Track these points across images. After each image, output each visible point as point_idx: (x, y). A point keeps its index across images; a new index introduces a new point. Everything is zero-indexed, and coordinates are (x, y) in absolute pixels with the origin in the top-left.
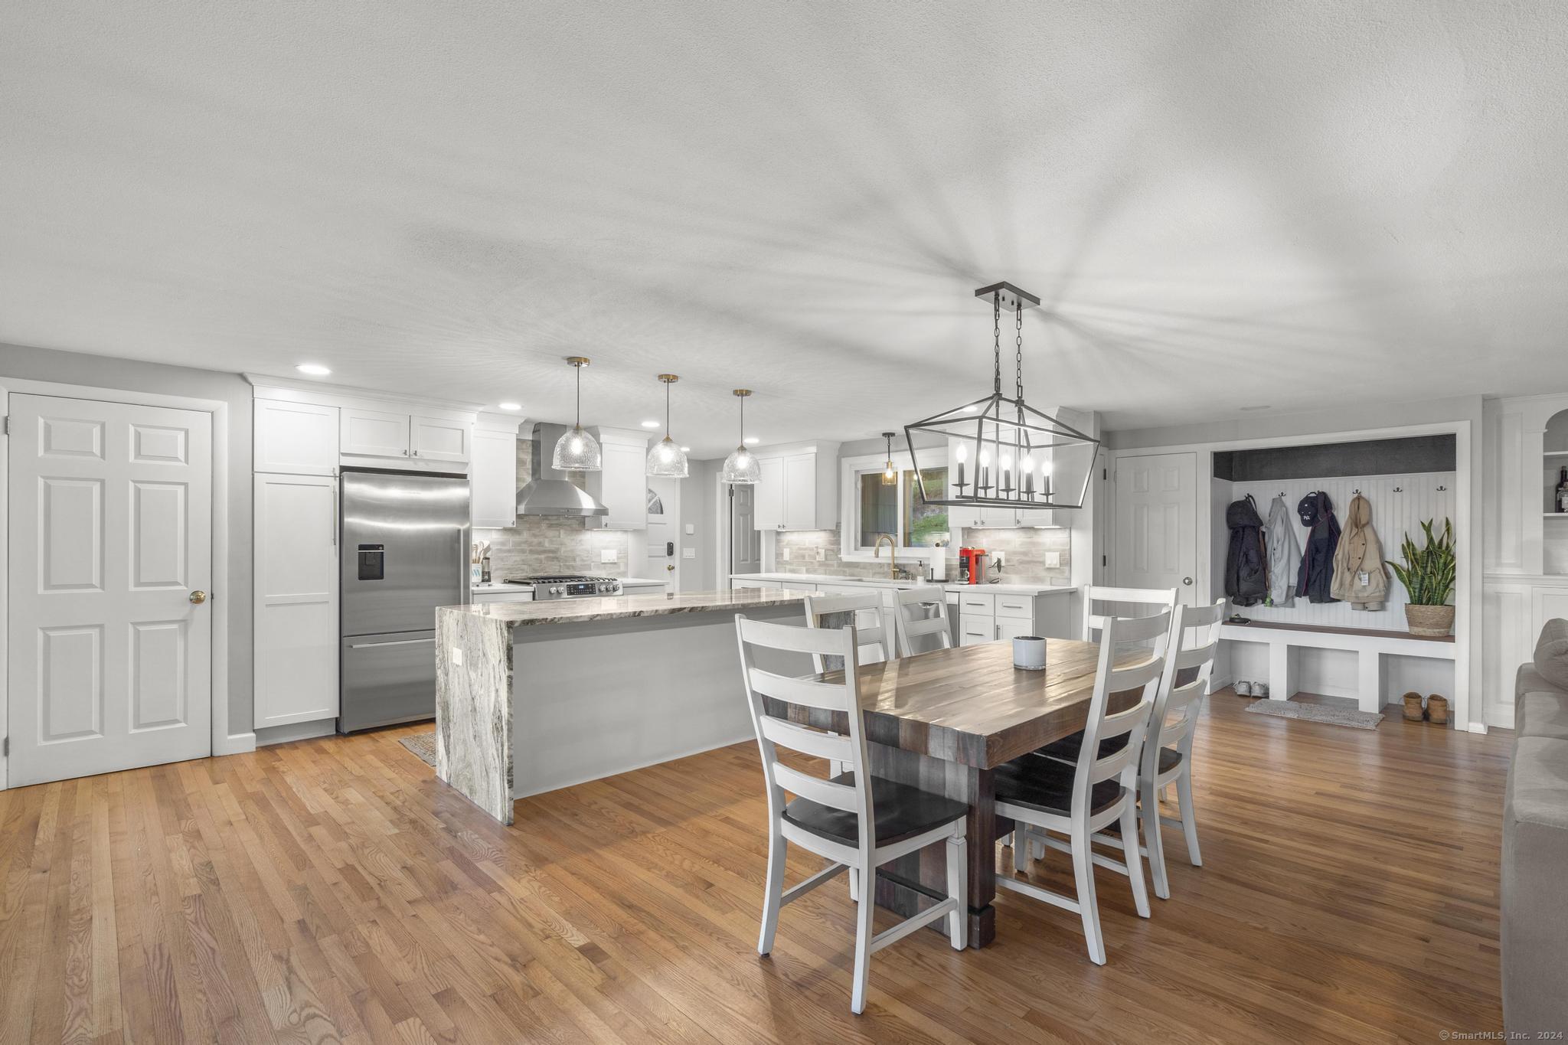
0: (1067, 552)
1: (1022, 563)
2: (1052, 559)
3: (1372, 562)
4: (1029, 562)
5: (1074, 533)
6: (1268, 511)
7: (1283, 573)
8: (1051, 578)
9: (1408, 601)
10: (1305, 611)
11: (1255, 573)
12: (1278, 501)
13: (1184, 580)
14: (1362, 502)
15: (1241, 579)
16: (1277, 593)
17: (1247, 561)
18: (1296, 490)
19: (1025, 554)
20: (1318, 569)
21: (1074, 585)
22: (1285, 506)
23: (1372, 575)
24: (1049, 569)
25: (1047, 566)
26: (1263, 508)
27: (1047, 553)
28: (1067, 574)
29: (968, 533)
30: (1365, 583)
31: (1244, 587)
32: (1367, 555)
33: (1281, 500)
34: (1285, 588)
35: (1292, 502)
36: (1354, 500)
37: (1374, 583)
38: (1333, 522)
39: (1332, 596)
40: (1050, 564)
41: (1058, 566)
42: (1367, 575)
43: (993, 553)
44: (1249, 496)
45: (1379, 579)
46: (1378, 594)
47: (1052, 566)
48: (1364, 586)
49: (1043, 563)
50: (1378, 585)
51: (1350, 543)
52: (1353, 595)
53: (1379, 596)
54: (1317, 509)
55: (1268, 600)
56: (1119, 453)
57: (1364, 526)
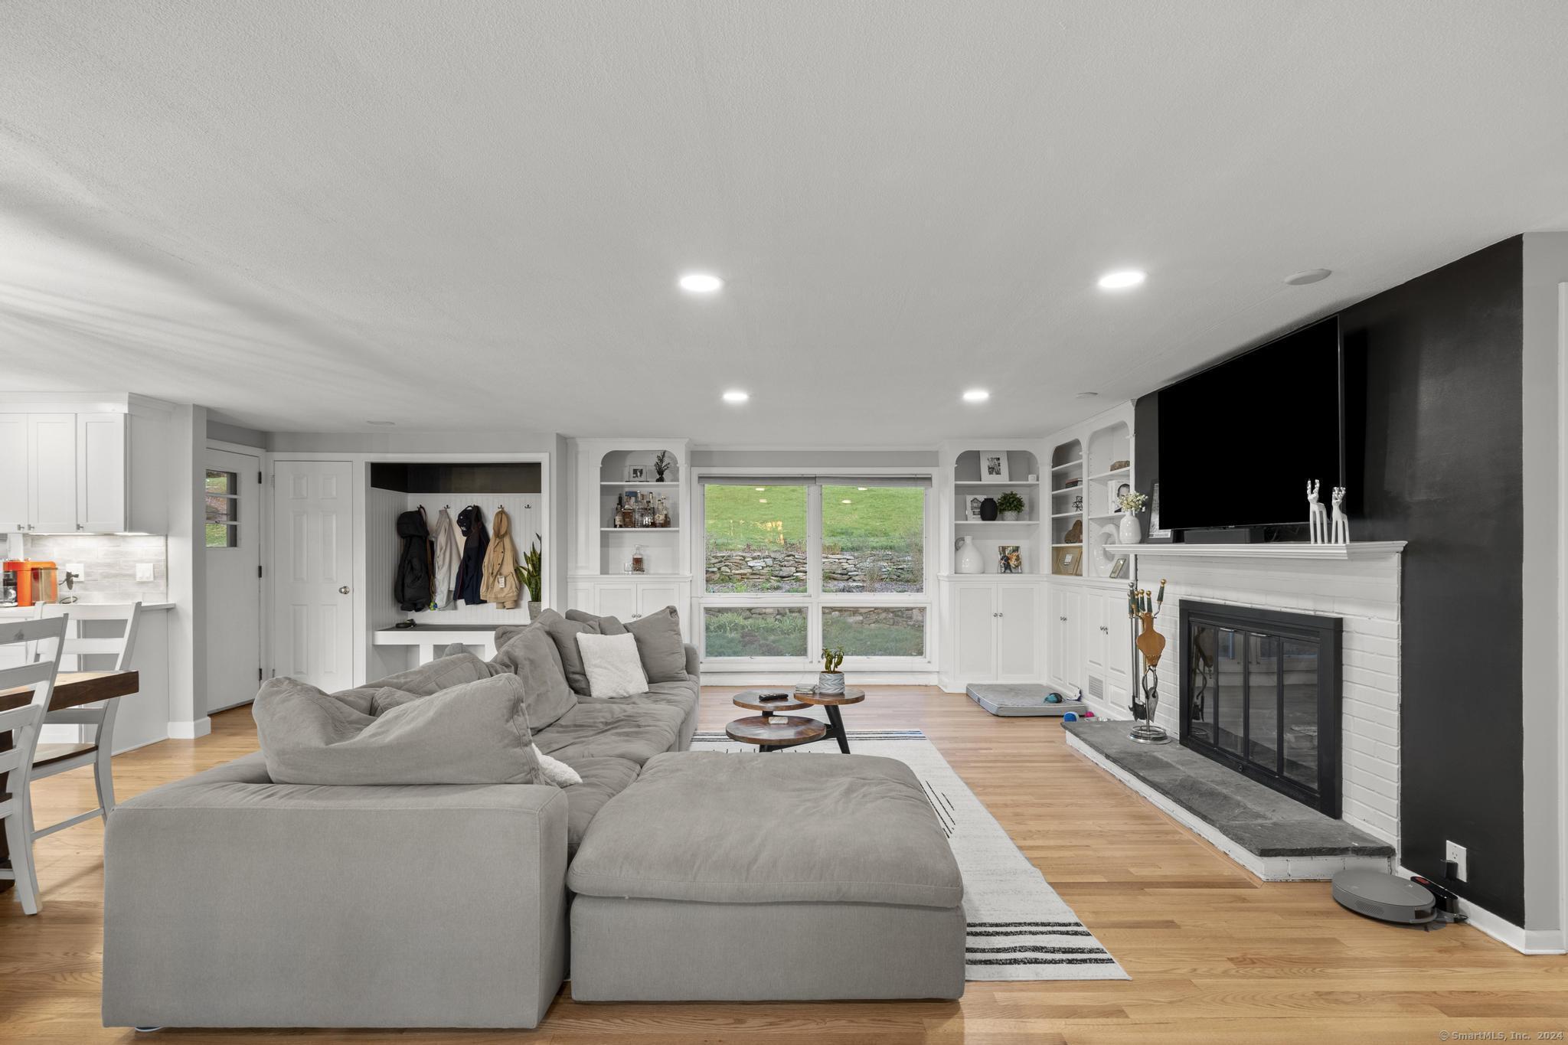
0: (163, 564)
1: (106, 576)
2: (144, 571)
3: (508, 568)
4: (116, 576)
5: (170, 540)
6: (436, 523)
7: (444, 578)
8: (144, 593)
9: (531, 600)
10: (465, 613)
11: (418, 579)
12: (444, 513)
13: (341, 589)
14: (504, 516)
15: (406, 585)
16: (440, 598)
17: (412, 568)
18: (458, 502)
19: (109, 565)
20: (470, 575)
21: (171, 601)
22: (449, 517)
23: (508, 579)
24: (142, 583)
25: (138, 580)
26: (432, 518)
27: (137, 565)
28: (163, 588)
29: (32, 540)
30: (502, 585)
31: (409, 593)
32: (505, 563)
33: (446, 511)
34: (446, 592)
35: (454, 515)
36: (497, 514)
37: (508, 586)
38: (483, 531)
39: (482, 598)
40: (141, 578)
41: (152, 579)
42: (503, 579)
43: (67, 565)
44: (421, 507)
45: (512, 581)
46: (511, 594)
47: (145, 580)
48: (502, 588)
49: (133, 576)
50: (511, 587)
51: (494, 551)
52: (493, 596)
53: (513, 596)
54: (472, 519)
55: (432, 604)
56: (277, 455)
57: (504, 536)
